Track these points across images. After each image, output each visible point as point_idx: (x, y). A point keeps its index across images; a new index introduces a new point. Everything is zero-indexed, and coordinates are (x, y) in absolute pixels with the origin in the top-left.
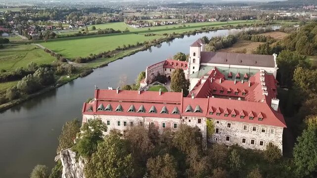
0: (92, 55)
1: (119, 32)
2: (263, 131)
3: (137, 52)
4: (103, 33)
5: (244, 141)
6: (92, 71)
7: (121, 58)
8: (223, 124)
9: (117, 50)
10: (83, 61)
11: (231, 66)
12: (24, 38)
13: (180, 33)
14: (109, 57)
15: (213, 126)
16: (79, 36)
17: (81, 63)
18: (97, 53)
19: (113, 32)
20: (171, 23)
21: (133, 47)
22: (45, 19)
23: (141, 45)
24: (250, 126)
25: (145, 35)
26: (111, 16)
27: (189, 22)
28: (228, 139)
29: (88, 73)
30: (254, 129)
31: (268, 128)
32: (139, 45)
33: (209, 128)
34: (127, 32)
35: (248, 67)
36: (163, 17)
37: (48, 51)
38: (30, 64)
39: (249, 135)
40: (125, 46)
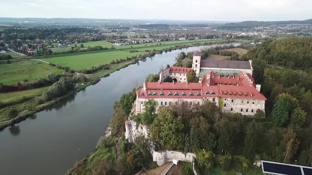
0: (93, 67)
1: (106, 49)
2: (253, 103)
3: (129, 65)
4: (93, 50)
5: (242, 110)
6: (100, 80)
7: (118, 70)
8: (228, 101)
9: (112, 63)
10: (89, 72)
11: (222, 69)
13: (159, 50)
14: (108, 69)
15: (222, 102)
16: (72, 52)
17: (87, 74)
18: (97, 65)
19: (101, 49)
20: (148, 41)
21: (125, 61)
23: (130, 59)
24: (245, 101)
25: (130, 52)
26: (91, 35)
27: (162, 41)
28: (232, 109)
29: (98, 82)
30: (248, 103)
31: (256, 101)
32: (129, 59)
33: (220, 103)
34: (113, 49)
35: (233, 69)
36: (138, 36)
37: (54, 65)
39: (244, 107)
40: (118, 61)
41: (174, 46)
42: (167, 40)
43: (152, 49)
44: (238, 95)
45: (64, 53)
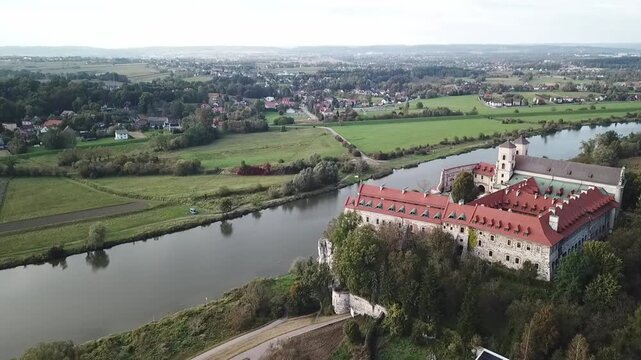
0: (398, 149)
1: (458, 114)
2: (528, 249)
3: (474, 149)
4: (431, 115)
5: (508, 258)
6: (392, 173)
7: (444, 158)
8: (484, 236)
9: (442, 143)
10: (383, 157)
11: (555, 178)
12: (314, 117)
13: (573, 121)
14: (424, 154)
15: (475, 237)
16: (390, 118)
17: (379, 159)
18: (407, 147)
19: (448, 114)
20: (569, 100)
21: (472, 140)
22: (348, 88)
23: (488, 138)
24: (514, 243)
25: (504, 122)
26: (459, 83)
27: (608, 99)
28: (491, 254)
29: (385, 175)
30: (519, 246)
31: (534, 246)
32: (483, 138)
33: (471, 238)
34: (473, 114)
35: (580, 182)
36: (561, 87)
37: (340, 140)
38: (313, 154)
39: (514, 252)
40: (457, 139)
41: (622, 115)
42: (623, 99)
43: (556, 119)
44: (502, 230)
45: (375, 118)
